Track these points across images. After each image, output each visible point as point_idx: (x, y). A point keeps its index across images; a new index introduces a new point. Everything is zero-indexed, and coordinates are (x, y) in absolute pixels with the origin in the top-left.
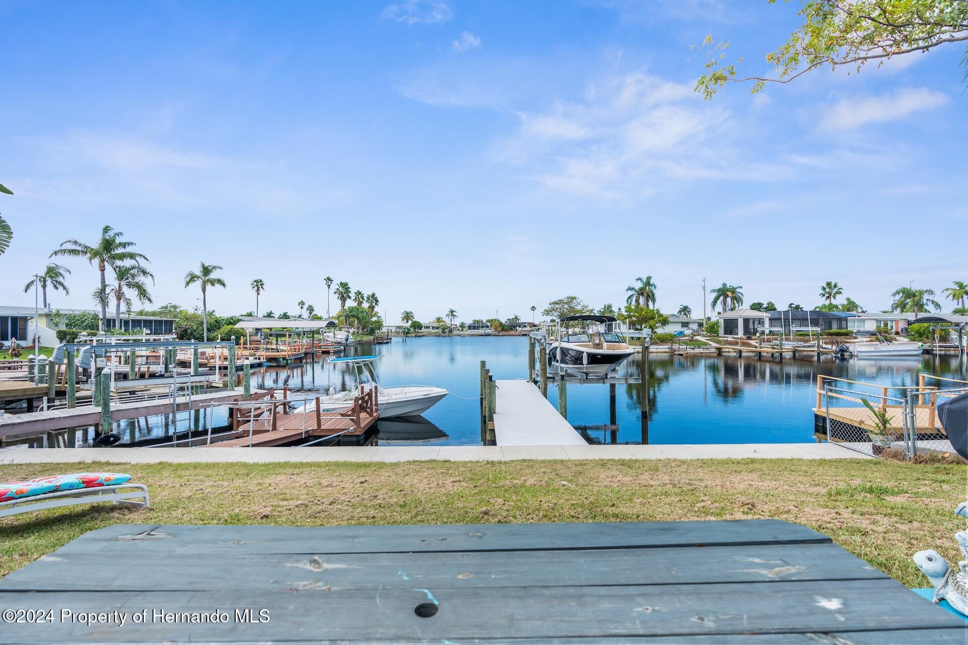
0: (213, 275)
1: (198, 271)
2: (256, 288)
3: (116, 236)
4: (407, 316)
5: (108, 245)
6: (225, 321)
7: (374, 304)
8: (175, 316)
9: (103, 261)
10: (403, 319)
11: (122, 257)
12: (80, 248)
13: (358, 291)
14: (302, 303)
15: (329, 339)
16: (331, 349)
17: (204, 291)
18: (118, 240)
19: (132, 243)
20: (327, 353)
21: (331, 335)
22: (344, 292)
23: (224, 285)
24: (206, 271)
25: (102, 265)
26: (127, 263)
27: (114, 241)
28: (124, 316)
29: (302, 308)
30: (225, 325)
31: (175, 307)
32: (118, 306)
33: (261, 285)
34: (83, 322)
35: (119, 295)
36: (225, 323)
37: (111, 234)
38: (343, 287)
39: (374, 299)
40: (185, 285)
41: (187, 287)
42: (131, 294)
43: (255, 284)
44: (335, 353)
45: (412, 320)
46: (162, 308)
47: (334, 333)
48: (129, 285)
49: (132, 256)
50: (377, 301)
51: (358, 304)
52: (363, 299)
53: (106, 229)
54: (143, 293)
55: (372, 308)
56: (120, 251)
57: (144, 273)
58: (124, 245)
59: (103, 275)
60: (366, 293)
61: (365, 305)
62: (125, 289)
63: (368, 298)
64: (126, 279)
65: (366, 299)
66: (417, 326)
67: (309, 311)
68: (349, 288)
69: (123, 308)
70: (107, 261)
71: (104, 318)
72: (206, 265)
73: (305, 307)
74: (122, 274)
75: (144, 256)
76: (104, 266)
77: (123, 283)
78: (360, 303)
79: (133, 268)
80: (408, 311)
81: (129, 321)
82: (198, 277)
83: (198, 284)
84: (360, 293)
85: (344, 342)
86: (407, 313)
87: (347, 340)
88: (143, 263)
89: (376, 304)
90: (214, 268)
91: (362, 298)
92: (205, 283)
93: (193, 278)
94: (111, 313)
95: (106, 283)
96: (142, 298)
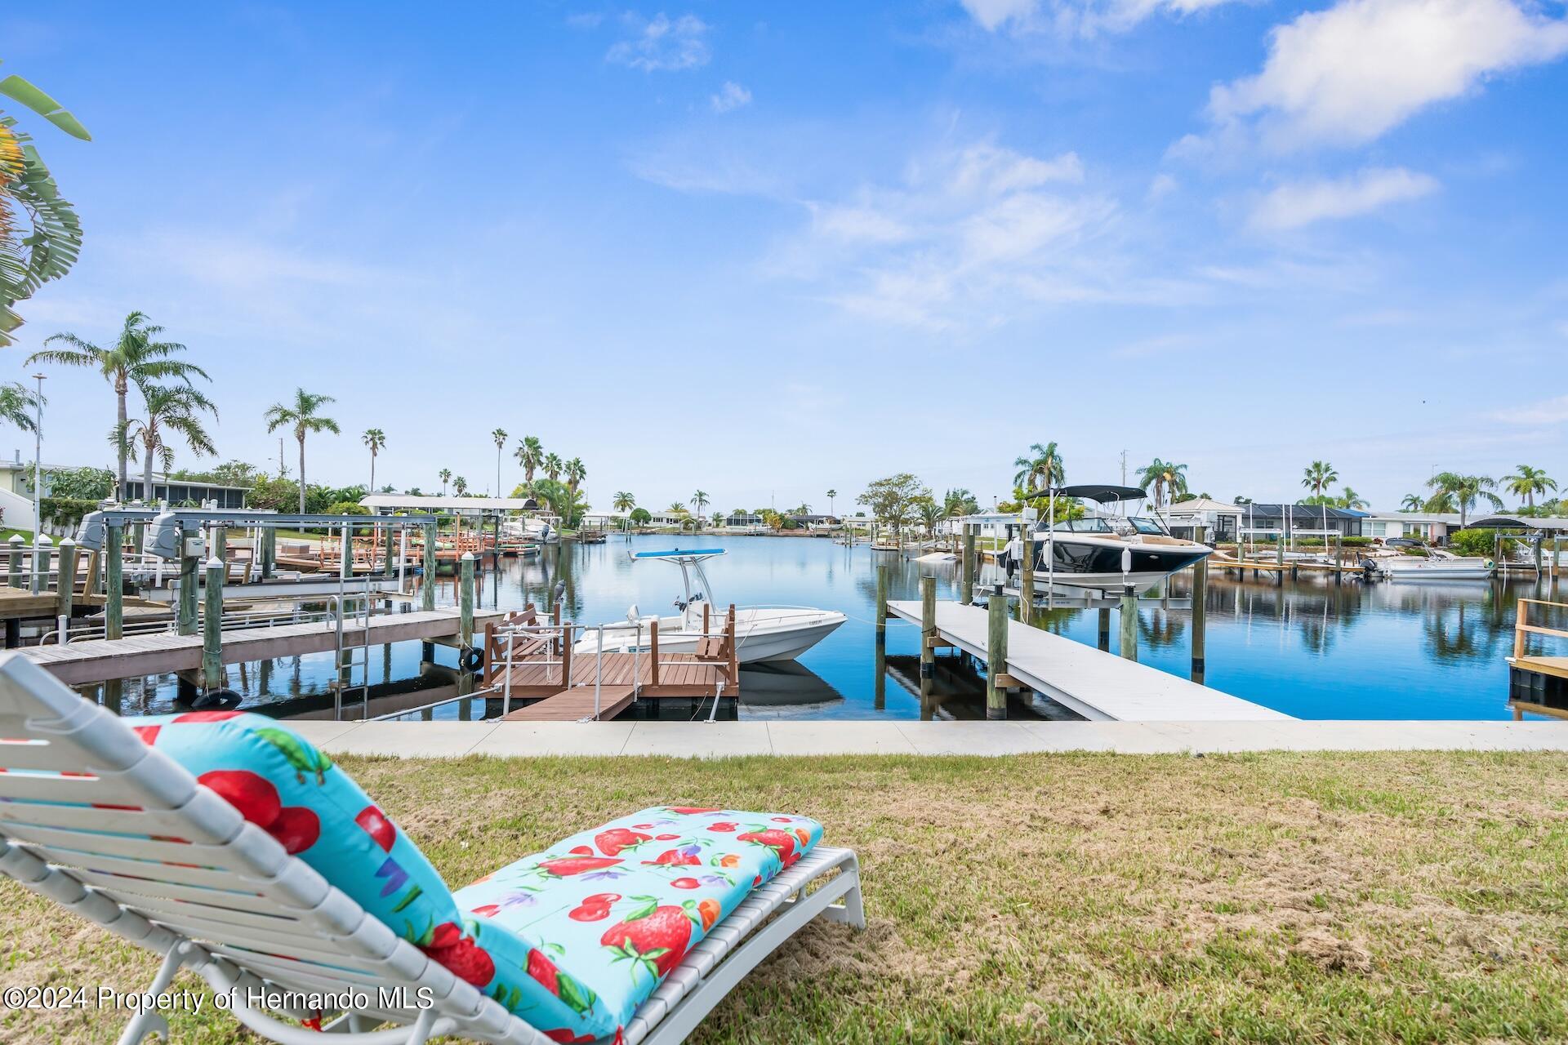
0: (318, 413)
1: (292, 405)
2: (371, 443)
3: (150, 332)
4: (624, 501)
5: (134, 347)
6: (334, 496)
7: (578, 478)
8: (246, 483)
9: (123, 375)
10: (617, 506)
11: (158, 370)
12: (82, 352)
13: (552, 455)
14: (446, 474)
15: (513, 532)
16: (521, 549)
17: (301, 438)
18: (153, 339)
19: (178, 346)
20: (512, 555)
21: (518, 524)
22: (531, 454)
23: (335, 428)
24: (306, 404)
25: (121, 382)
26: (168, 382)
27: (145, 339)
28: (159, 479)
29: (445, 481)
30: (337, 502)
31: (244, 468)
32: (149, 459)
33: (379, 439)
34: (84, 485)
35: (152, 441)
36: (336, 499)
37: (140, 327)
38: (530, 446)
39: (578, 470)
40: (268, 427)
41: (272, 432)
42: (173, 438)
43: (370, 436)
44: (527, 555)
45: (631, 508)
46: (222, 468)
47: (523, 523)
48: (171, 422)
49: (177, 369)
50: (583, 472)
51: (551, 476)
52: (560, 468)
53: (134, 318)
54: (197, 437)
55: (574, 483)
56: (154, 358)
57: (200, 401)
58: (164, 349)
59: (122, 402)
60: (566, 458)
61: (563, 479)
62: (163, 429)
63: (568, 467)
64: (165, 410)
65: (564, 468)
66: (641, 516)
67: (457, 487)
68: (540, 447)
69: (158, 465)
70: (132, 377)
71: (123, 479)
72: (307, 393)
73: (451, 480)
74: (159, 402)
75: (199, 370)
76: (125, 385)
77: (159, 417)
78: (554, 475)
79: (178, 391)
80: (625, 492)
81: (165, 488)
82: (292, 415)
83: (293, 424)
84: (555, 458)
85: (540, 537)
86: (624, 496)
87: (545, 534)
88: (198, 384)
89: (581, 477)
90: (321, 400)
91: (559, 465)
92: (303, 425)
93: (285, 415)
94: (135, 471)
95: (129, 418)
96: (197, 445)
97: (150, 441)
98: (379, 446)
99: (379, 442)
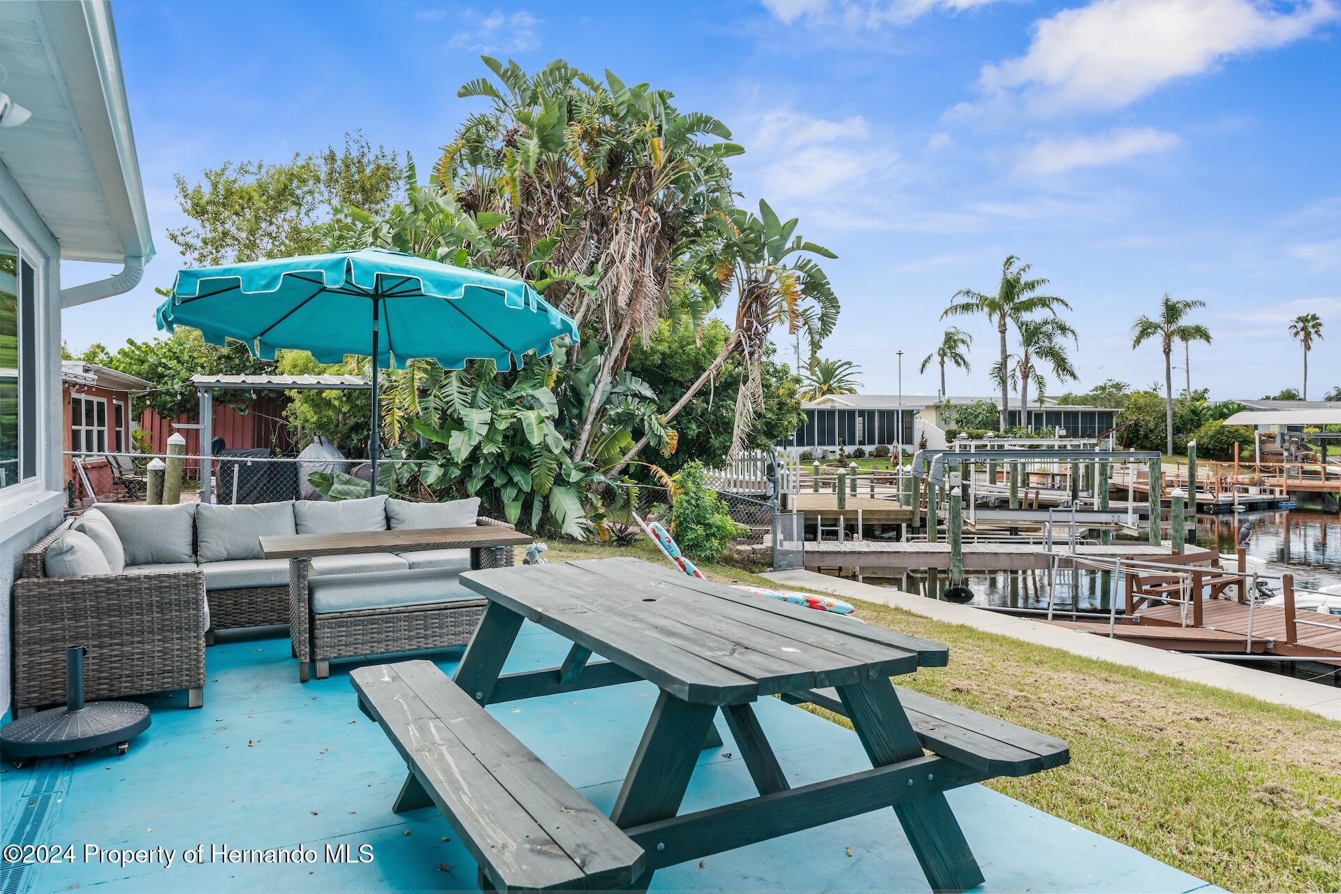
1: (1157, 316)
2: (1302, 334)
3: (1022, 272)
5: (1010, 289)
6: (1210, 411)
9: (1003, 316)
11: (1029, 305)
12: (974, 301)
17: (1167, 351)
18: (1024, 278)
19: (1043, 281)
23: (1207, 338)
24: (1173, 312)
25: (1002, 323)
26: (1036, 316)
27: (1017, 280)
28: (1033, 405)
30: (1210, 420)
31: (1118, 387)
32: (1025, 388)
33: (1313, 327)
34: (976, 416)
35: (1026, 370)
36: (1211, 415)
37: (1014, 269)
40: (1133, 343)
41: (1137, 348)
42: (1044, 367)
43: (1301, 325)
46: (1098, 388)
48: (1042, 353)
49: (1044, 302)
53: (1009, 262)
54: (1062, 365)
56: (1025, 296)
57: (1063, 329)
58: (1031, 286)
59: (1003, 339)
62: (1034, 360)
64: (1036, 343)
69: (1033, 392)
70: (1010, 315)
71: (1005, 409)
72: (1173, 301)
74: (1031, 335)
75: (1062, 301)
76: (1005, 324)
77: (1031, 349)
79: (1046, 323)
81: (1042, 414)
82: (1157, 327)
83: (1157, 340)
88: (1062, 314)
90: (1189, 305)
92: (1168, 337)
93: (1146, 329)
94: (1015, 402)
95: (1008, 354)
96: (1060, 372)
97: (1025, 372)
98: (1314, 336)
99: (1313, 331)
